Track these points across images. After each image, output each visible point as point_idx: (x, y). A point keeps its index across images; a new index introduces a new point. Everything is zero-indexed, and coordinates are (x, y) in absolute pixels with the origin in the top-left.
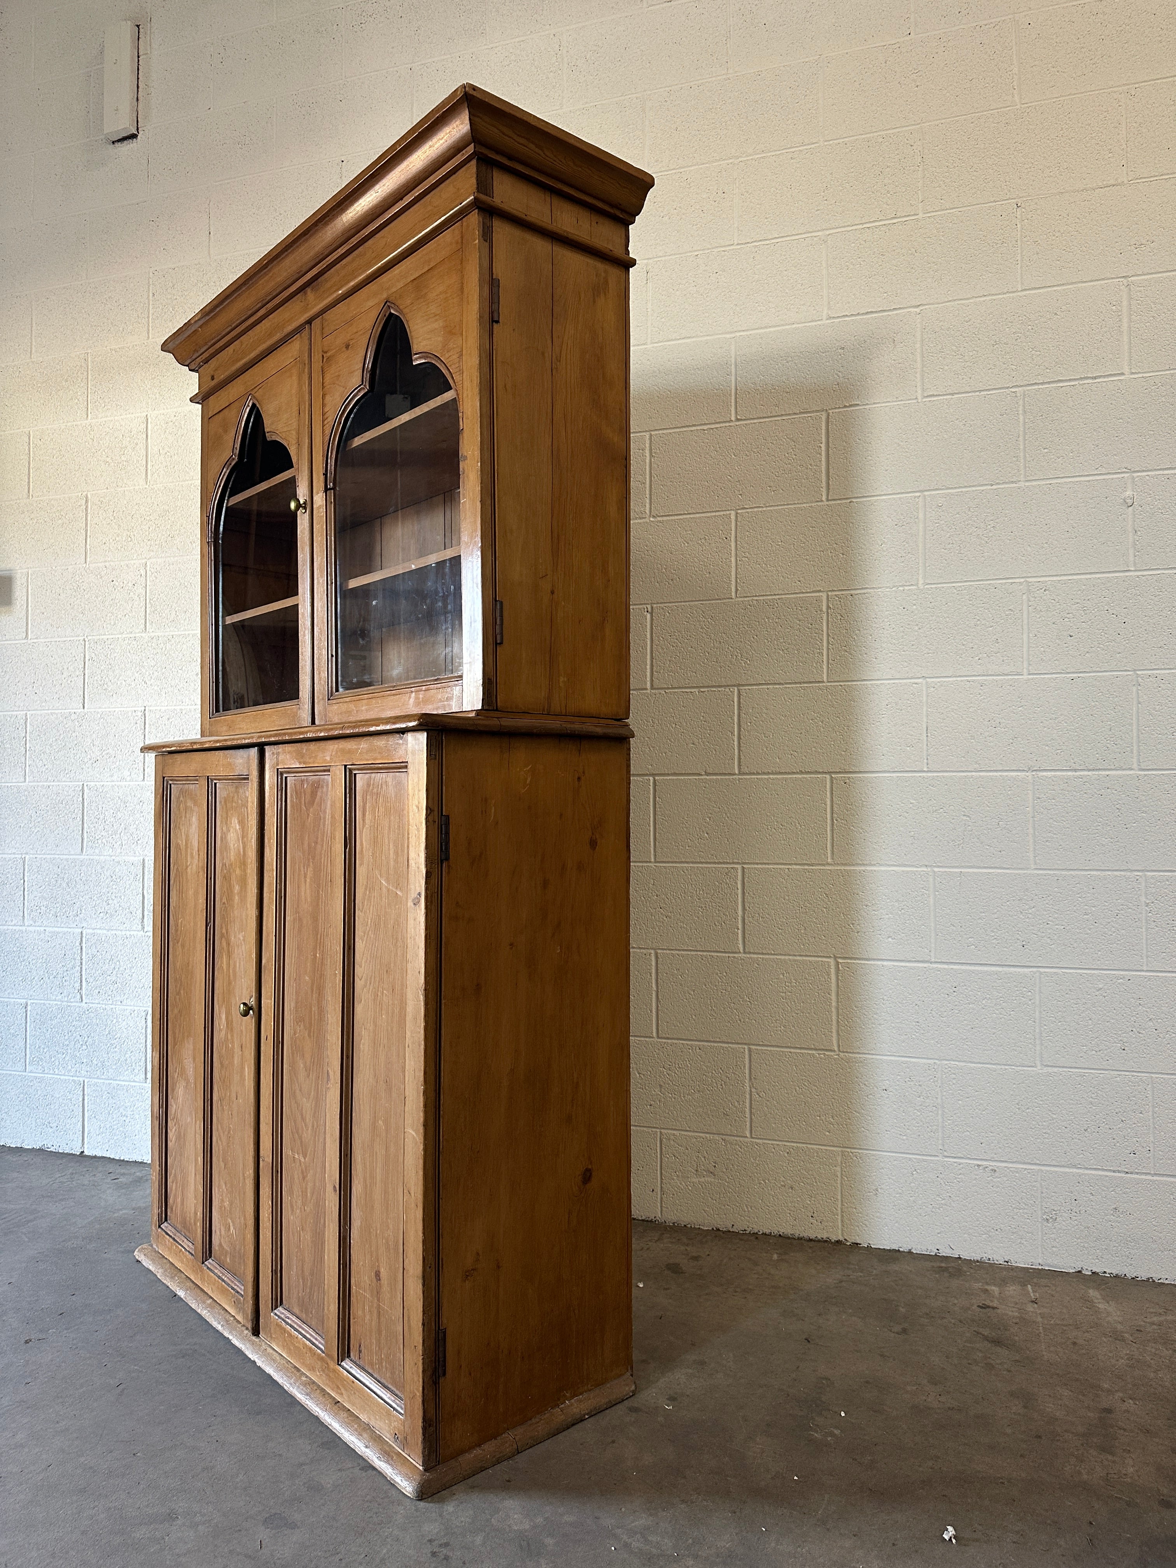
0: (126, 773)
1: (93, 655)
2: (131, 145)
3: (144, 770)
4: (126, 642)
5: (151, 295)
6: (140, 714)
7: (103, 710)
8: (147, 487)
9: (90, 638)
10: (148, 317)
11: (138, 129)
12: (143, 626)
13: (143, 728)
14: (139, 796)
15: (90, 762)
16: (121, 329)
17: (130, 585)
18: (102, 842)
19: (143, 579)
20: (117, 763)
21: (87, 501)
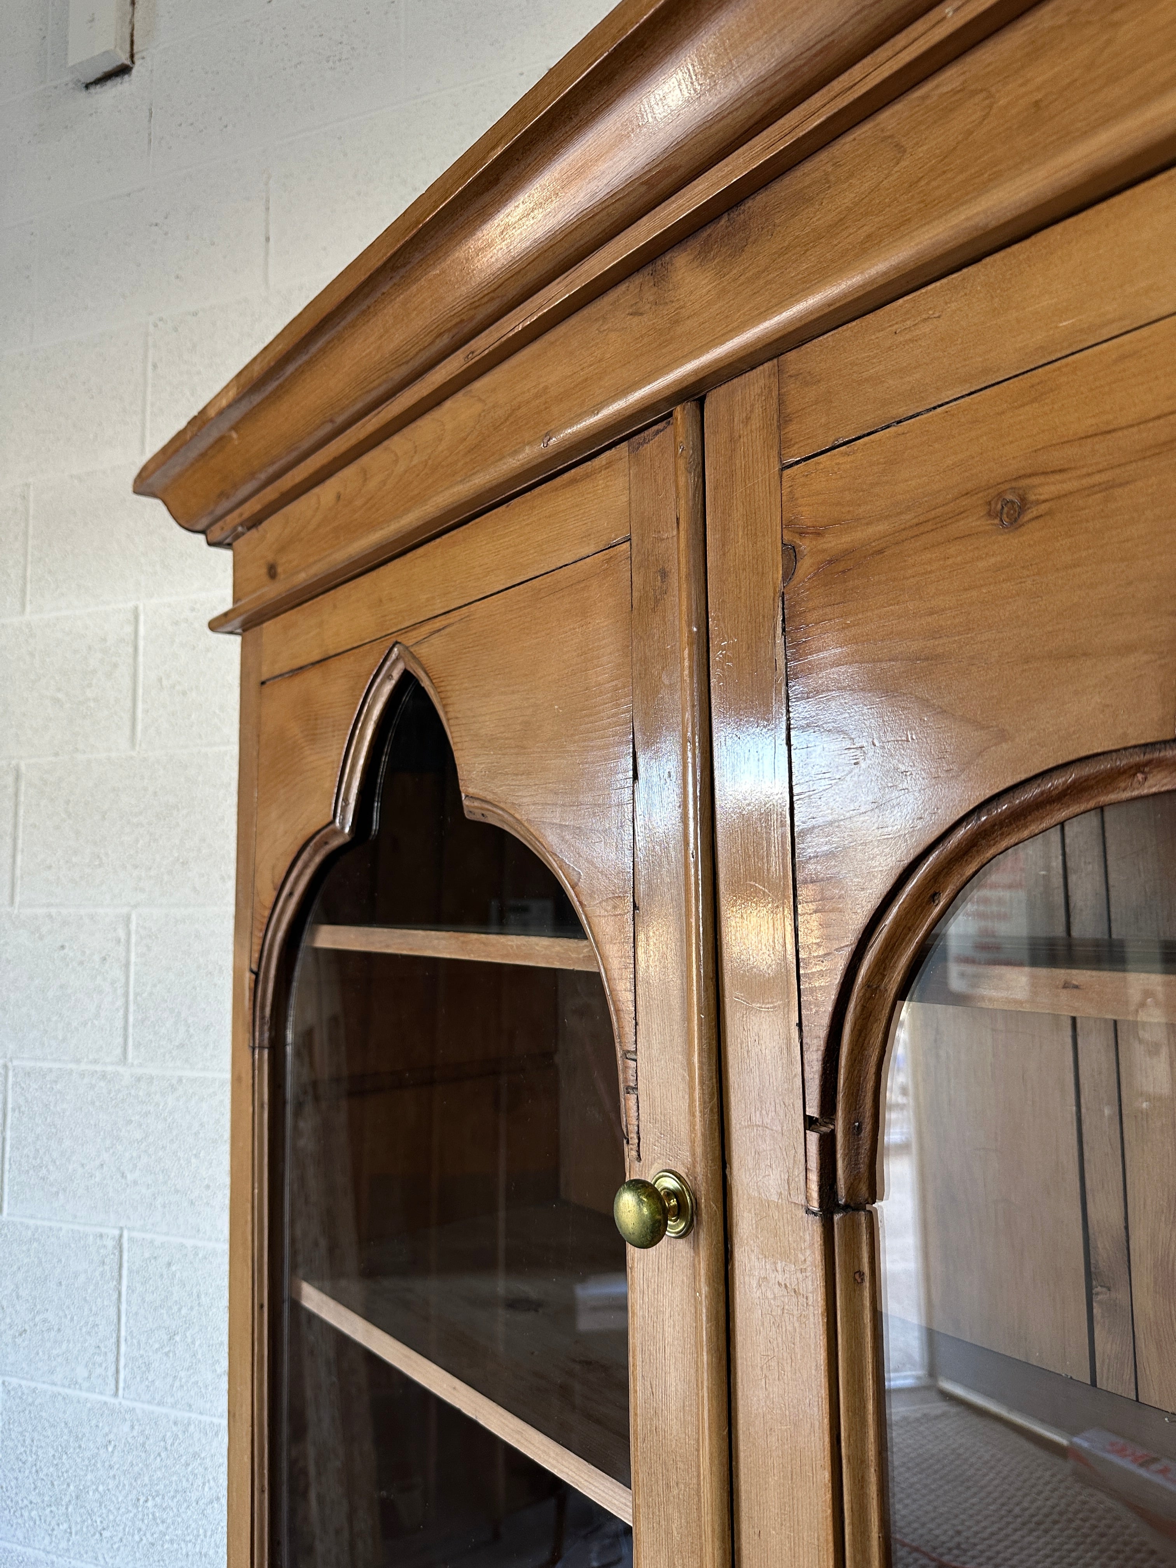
0: (81, 1372)
1: (21, 1101)
2: (120, 88)
3: (117, 1371)
4: (86, 1080)
5: (150, 367)
6: (110, 1243)
7: (39, 1223)
8: (134, 754)
9: (16, 1063)
10: (144, 411)
11: (132, 56)
12: (119, 1051)
13: (116, 1274)
14: (107, 1429)
15: (11, 1332)
16: (91, 437)
17: (97, 958)
18: (31, 1518)
19: (121, 949)
20: (64, 1346)
21: (17, 778)
